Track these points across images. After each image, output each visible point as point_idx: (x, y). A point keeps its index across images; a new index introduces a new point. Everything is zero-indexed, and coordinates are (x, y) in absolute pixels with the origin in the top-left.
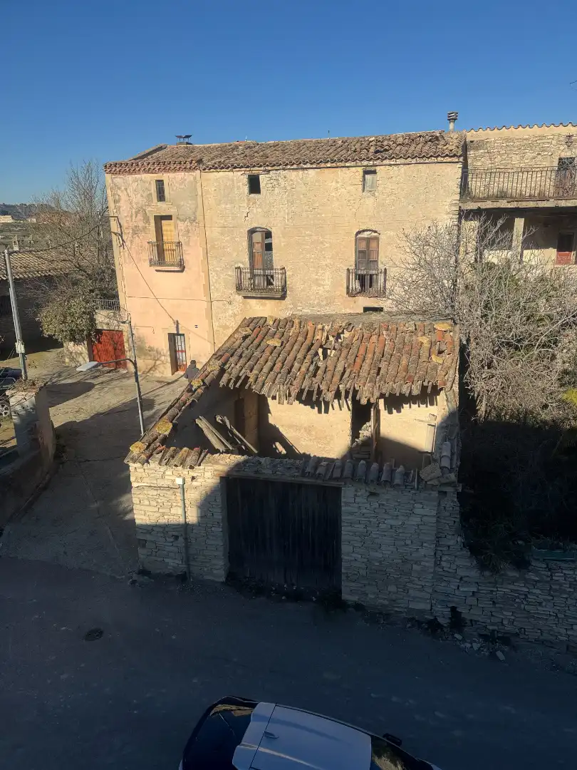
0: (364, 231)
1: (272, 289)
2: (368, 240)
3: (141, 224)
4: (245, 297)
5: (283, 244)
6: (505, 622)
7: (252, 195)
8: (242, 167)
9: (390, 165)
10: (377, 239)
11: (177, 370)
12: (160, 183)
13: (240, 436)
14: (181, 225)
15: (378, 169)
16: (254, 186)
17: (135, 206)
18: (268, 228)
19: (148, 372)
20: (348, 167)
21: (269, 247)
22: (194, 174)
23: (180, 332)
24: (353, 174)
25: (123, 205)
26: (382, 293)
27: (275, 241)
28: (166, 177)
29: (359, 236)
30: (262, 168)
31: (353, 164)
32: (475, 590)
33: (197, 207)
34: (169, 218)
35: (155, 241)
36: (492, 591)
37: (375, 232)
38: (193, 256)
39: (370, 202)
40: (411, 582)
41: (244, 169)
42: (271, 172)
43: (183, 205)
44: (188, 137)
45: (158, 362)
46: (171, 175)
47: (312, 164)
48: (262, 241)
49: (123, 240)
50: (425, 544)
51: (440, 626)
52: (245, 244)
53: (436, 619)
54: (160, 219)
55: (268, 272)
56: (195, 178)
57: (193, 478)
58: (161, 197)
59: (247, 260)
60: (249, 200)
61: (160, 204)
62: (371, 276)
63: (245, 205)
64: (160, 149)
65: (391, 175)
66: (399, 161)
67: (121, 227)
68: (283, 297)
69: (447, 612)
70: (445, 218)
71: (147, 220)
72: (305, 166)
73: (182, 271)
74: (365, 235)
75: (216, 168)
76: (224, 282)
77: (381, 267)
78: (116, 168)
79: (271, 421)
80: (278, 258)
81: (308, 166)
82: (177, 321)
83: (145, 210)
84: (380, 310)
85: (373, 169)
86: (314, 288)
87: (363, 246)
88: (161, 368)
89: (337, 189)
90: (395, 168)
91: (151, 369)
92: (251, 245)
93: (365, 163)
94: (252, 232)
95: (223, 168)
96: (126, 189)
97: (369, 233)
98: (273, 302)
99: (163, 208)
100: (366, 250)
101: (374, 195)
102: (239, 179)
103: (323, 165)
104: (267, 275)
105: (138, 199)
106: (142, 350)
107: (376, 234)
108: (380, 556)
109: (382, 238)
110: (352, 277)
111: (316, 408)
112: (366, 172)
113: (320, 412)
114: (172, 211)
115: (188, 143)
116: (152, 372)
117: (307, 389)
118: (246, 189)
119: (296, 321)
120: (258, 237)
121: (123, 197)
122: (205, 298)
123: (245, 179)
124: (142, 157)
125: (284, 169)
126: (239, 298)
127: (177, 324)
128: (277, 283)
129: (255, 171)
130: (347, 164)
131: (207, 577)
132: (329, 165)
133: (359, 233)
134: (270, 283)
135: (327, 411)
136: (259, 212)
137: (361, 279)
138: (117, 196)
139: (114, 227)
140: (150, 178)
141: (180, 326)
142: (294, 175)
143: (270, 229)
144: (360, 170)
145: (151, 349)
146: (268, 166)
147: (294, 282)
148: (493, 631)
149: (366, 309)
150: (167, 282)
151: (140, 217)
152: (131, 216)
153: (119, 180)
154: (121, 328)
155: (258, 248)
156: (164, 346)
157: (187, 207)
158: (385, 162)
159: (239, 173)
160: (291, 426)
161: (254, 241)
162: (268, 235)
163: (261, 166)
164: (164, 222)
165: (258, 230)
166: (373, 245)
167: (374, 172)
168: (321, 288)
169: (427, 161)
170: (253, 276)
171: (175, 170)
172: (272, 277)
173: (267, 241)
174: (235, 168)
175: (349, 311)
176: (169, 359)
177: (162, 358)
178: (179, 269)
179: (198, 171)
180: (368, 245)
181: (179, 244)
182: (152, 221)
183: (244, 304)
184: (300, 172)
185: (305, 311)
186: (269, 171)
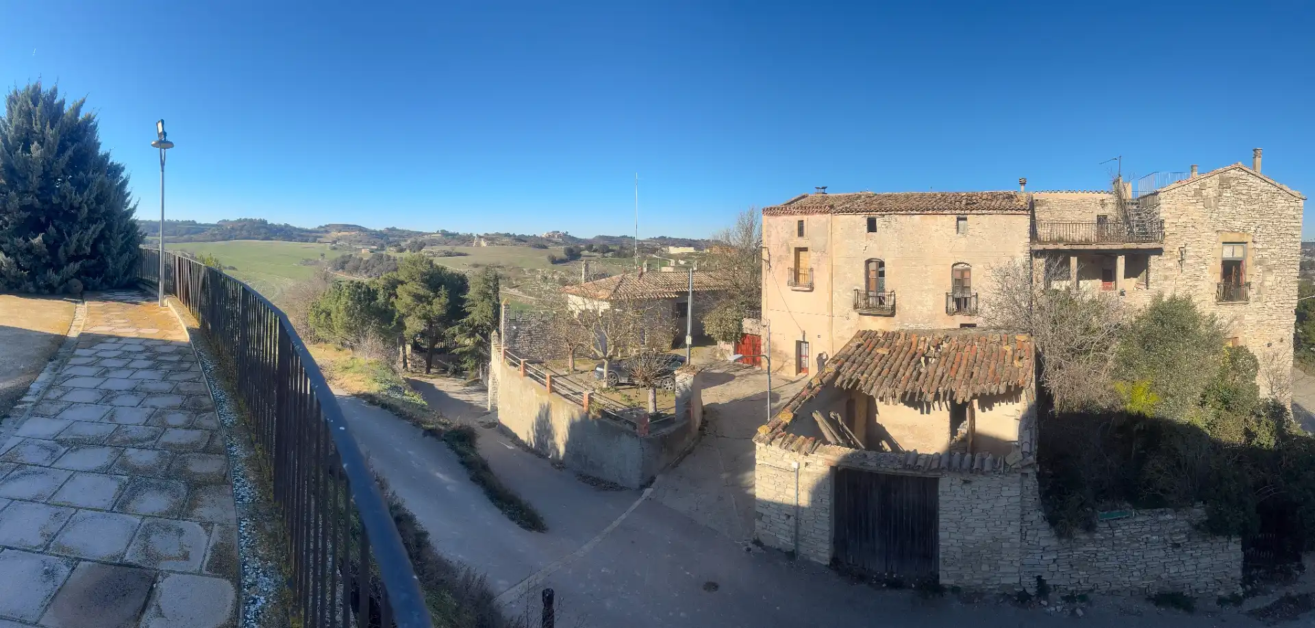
0: (959, 263)
1: (883, 308)
2: (963, 272)
3: (784, 254)
4: (860, 314)
5: (893, 272)
7: (870, 233)
8: (863, 212)
9: (977, 214)
10: (969, 270)
11: (801, 372)
12: (801, 223)
13: (850, 432)
14: (814, 255)
15: (968, 216)
16: (872, 226)
17: (781, 239)
18: (882, 259)
19: (777, 371)
20: (945, 214)
21: (882, 274)
22: (826, 216)
23: (806, 340)
24: (950, 220)
25: (773, 239)
26: (974, 312)
27: (887, 269)
28: (805, 218)
29: (955, 267)
30: (879, 213)
31: (949, 212)
33: (827, 242)
34: (805, 249)
35: (794, 267)
37: (968, 265)
38: (821, 280)
39: (962, 241)
40: (1002, 559)
42: (886, 216)
43: (817, 240)
44: (824, 188)
45: (785, 364)
46: (809, 216)
47: (916, 211)
48: (875, 270)
49: (770, 266)
51: (1029, 596)
52: (863, 271)
53: (1024, 590)
54: (799, 250)
55: (879, 294)
56: (827, 219)
57: (807, 464)
58: (801, 233)
59: (863, 284)
60: (867, 237)
61: (800, 238)
62: (966, 298)
63: (865, 241)
64: (804, 197)
65: (978, 223)
66: (984, 212)
67: (770, 255)
68: (893, 315)
69: (1034, 581)
70: (1021, 257)
71: (789, 250)
72: (912, 212)
73: (811, 291)
74: (960, 267)
75: (844, 212)
76: (844, 300)
77: (973, 292)
78: (771, 211)
79: (879, 421)
80: (889, 282)
81: (914, 212)
82: (804, 333)
83: (787, 244)
84: (974, 325)
85: (965, 216)
86: (919, 307)
87: (958, 276)
88: (788, 369)
89: (937, 230)
90: (982, 217)
91: (780, 369)
92: (867, 272)
93: (957, 212)
94: (868, 262)
95: (849, 212)
96: (776, 227)
97: (963, 265)
98: (883, 318)
99: (801, 242)
100: (961, 280)
101: (965, 236)
102: (861, 220)
103: (926, 211)
104: (880, 297)
105: (784, 235)
106: (775, 352)
107: (968, 267)
109: (973, 269)
110: (950, 299)
111: (919, 410)
112: (959, 219)
113: (922, 413)
114: (808, 244)
115: (824, 193)
116: (780, 372)
117: (910, 391)
118: (865, 229)
119: (903, 334)
120: (873, 266)
121: (774, 233)
122: (827, 314)
123: (865, 221)
124: (790, 203)
125: (896, 214)
126: (855, 315)
127: (804, 335)
128: (888, 303)
129: (873, 215)
130: (944, 212)
132: (930, 212)
133: (955, 265)
134: (881, 303)
135: (928, 412)
136: (875, 246)
137: (958, 301)
138: (770, 232)
139: (765, 255)
140: (794, 219)
141: (806, 336)
142: (903, 219)
144: (955, 217)
145: (782, 353)
146: (883, 211)
147: (903, 304)
149: (962, 326)
150: (800, 299)
151: (784, 248)
152: (778, 247)
153: (772, 220)
154: (760, 333)
155: (873, 275)
156: (791, 351)
157: (820, 241)
158: (973, 212)
159: (861, 216)
160: (895, 426)
161: (870, 269)
162: (882, 264)
163: (878, 211)
164: (802, 253)
165: (873, 260)
166: (966, 275)
167: (965, 219)
168: (925, 308)
169: (1005, 213)
170: (868, 297)
171: (812, 213)
172: (884, 298)
173: (881, 270)
174: (858, 212)
175: (947, 327)
176: (794, 362)
177: (789, 361)
178: (808, 289)
179: (830, 214)
180: (962, 275)
181: (811, 270)
182: (793, 251)
183: (859, 319)
184: (908, 217)
185: (910, 326)
186: (884, 215)
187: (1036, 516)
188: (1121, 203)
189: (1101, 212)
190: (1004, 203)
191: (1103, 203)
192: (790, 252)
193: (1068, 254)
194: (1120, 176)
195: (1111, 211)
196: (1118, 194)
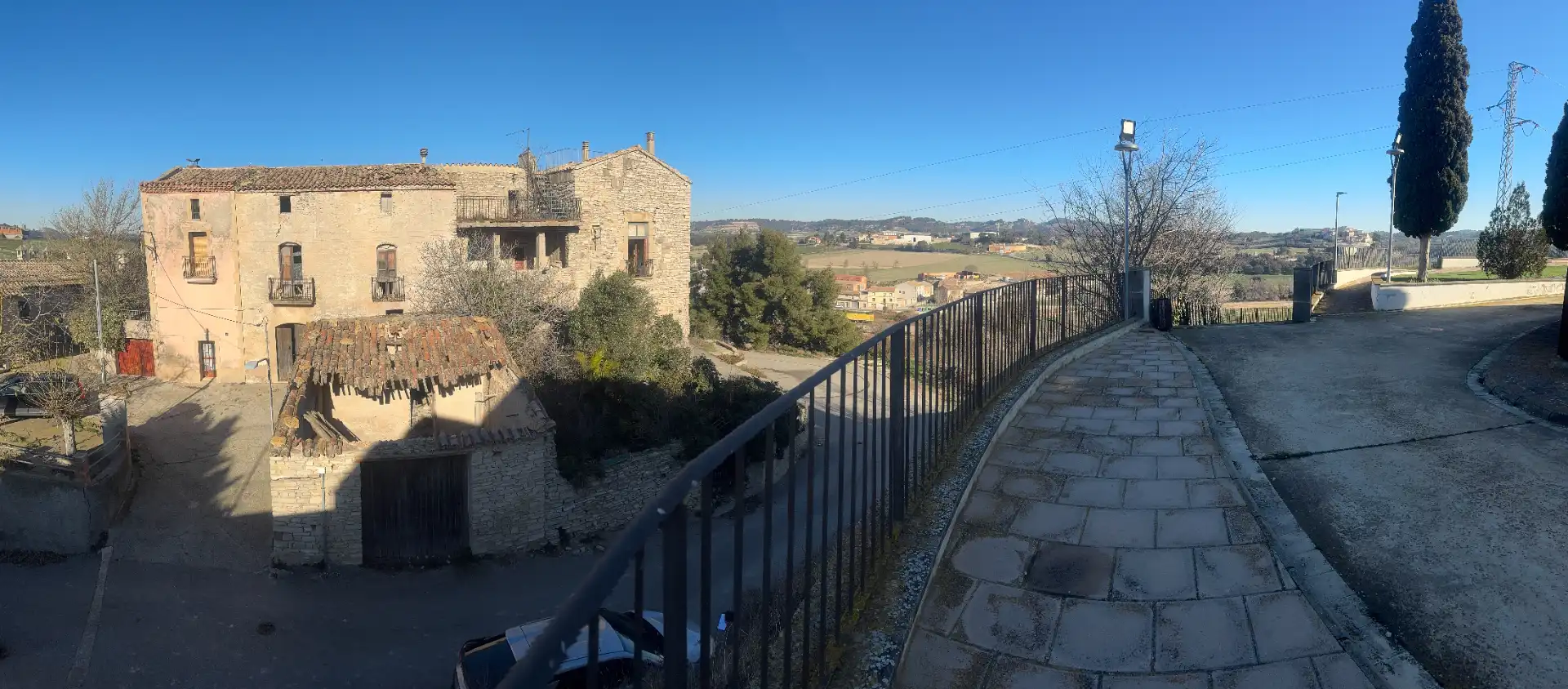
0: (383, 245)
1: (300, 297)
2: (387, 253)
3: (175, 240)
4: (275, 305)
5: (312, 256)
7: (283, 214)
8: (274, 189)
9: (402, 190)
10: (394, 252)
11: (204, 376)
12: (195, 202)
14: (214, 241)
15: (394, 192)
16: (285, 205)
17: (169, 223)
18: (298, 242)
19: (177, 378)
20: (368, 191)
21: (298, 260)
22: (228, 194)
23: (211, 340)
24: (372, 197)
25: (158, 221)
26: (401, 298)
27: (304, 254)
28: (200, 196)
29: (379, 249)
30: (293, 190)
31: (372, 188)
33: (231, 224)
34: (203, 234)
35: (189, 255)
37: (393, 245)
38: (225, 268)
39: (387, 220)
41: (276, 191)
42: (301, 194)
43: (217, 223)
44: (196, 161)
45: (187, 369)
46: (207, 196)
47: (337, 187)
48: (290, 255)
49: (156, 255)
52: (277, 257)
54: (193, 235)
55: (296, 282)
56: (229, 198)
58: (196, 214)
59: (278, 271)
60: (280, 217)
61: (194, 221)
62: (391, 283)
63: (277, 222)
64: (177, 171)
65: (404, 198)
66: (409, 187)
67: (154, 241)
68: (313, 304)
70: (448, 235)
71: (181, 236)
72: (332, 189)
73: (214, 283)
74: (384, 248)
75: (251, 189)
76: (255, 294)
77: (398, 274)
78: (151, 188)
80: (308, 269)
81: (334, 189)
82: (207, 329)
83: (180, 228)
84: (400, 312)
85: (389, 192)
86: (341, 295)
87: (383, 258)
88: (189, 375)
89: (359, 208)
90: (407, 192)
91: (179, 376)
92: (281, 258)
93: (381, 188)
94: (281, 246)
95: (256, 190)
96: (161, 207)
97: (387, 246)
98: (303, 309)
99: (198, 226)
100: (386, 262)
101: (390, 214)
102: (272, 199)
103: (347, 189)
104: (295, 285)
105: (174, 217)
106: (170, 358)
107: (393, 248)
109: (399, 251)
110: (375, 284)
112: (383, 195)
113: (381, 403)
114: (207, 228)
116: (180, 378)
118: (278, 208)
119: (358, 323)
120: (287, 251)
121: (158, 213)
122: (236, 307)
123: (277, 200)
124: (167, 179)
125: (313, 192)
126: (271, 306)
127: (207, 331)
128: (306, 292)
129: (287, 192)
130: (367, 188)
131: (344, 563)
132: (352, 189)
133: (379, 246)
134: (297, 292)
135: (388, 402)
136: (292, 227)
137: (382, 285)
138: (152, 213)
139: (148, 241)
140: (185, 197)
141: (209, 334)
142: (322, 197)
143: (300, 244)
144: (379, 193)
145: (181, 357)
146: (298, 188)
147: (323, 291)
149: (389, 312)
150: (198, 295)
151: (175, 233)
152: (166, 232)
153: (154, 198)
154: (151, 337)
155: (287, 261)
156: (193, 353)
157: (221, 223)
158: (398, 189)
159: (272, 194)
160: (354, 420)
161: (284, 255)
162: (297, 248)
163: (293, 188)
164: (197, 239)
165: (287, 244)
166: (391, 256)
167: (390, 196)
168: (348, 295)
169: (430, 188)
170: (282, 286)
171: (210, 190)
172: (301, 286)
173: (297, 254)
174: (269, 189)
175: (373, 314)
176: (198, 366)
177: (191, 365)
178: (211, 281)
179: (233, 192)
180: (387, 258)
181: (213, 258)
182: (186, 237)
183: (275, 312)
184: (328, 194)
185: (332, 315)
186: (299, 193)
188: (531, 178)
189: (512, 188)
190: (428, 179)
191: (513, 177)
192: (182, 238)
193: (489, 232)
194: (529, 149)
195: (521, 186)
196: (528, 167)
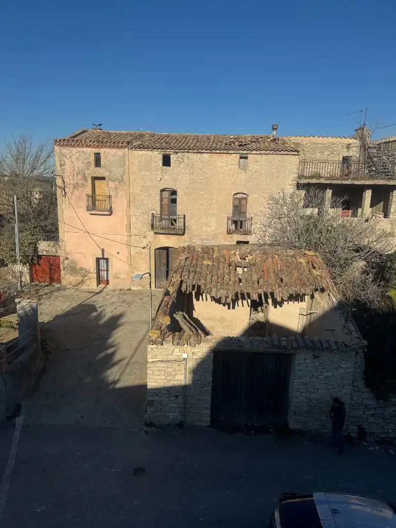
0: (238, 193)
1: (174, 228)
2: (240, 200)
3: (80, 182)
4: (155, 233)
5: (184, 199)
6: (390, 431)
7: (165, 167)
8: (159, 149)
9: (257, 154)
10: (246, 199)
11: (100, 284)
12: (97, 155)
14: (111, 184)
15: (249, 156)
16: (166, 161)
17: (76, 169)
18: (174, 189)
19: (77, 285)
20: (230, 154)
21: (174, 201)
22: (123, 150)
23: (105, 257)
24: (233, 159)
25: (68, 168)
26: (248, 232)
27: (179, 198)
28: (102, 151)
29: (235, 196)
30: (173, 150)
31: (233, 152)
32: (374, 412)
33: (124, 173)
34: (103, 178)
35: (91, 193)
36: (383, 412)
37: (245, 194)
38: (119, 205)
39: (243, 176)
41: (160, 150)
42: (179, 154)
43: (114, 171)
44: (100, 125)
45: (85, 278)
46: (106, 150)
47: (206, 150)
48: (167, 197)
49: (65, 192)
50: (345, 386)
51: (353, 439)
52: (158, 198)
53: (349, 434)
54: (95, 179)
55: (171, 217)
56: (124, 153)
58: (98, 163)
59: (159, 209)
60: (162, 170)
61: (97, 169)
62: (241, 221)
63: (160, 173)
64: (84, 132)
65: (258, 161)
66: (262, 153)
67: (64, 183)
68: (183, 234)
69: (356, 428)
70: (290, 189)
72: (202, 151)
73: (110, 215)
74: (239, 196)
75: (141, 148)
76: (141, 223)
77: (248, 216)
78: (63, 143)
80: (180, 208)
81: (204, 151)
82: (103, 249)
83: (84, 173)
84: (247, 243)
85: (246, 156)
86: (204, 228)
87: (237, 203)
88: (88, 282)
89: (222, 167)
90: (260, 156)
91: (80, 283)
92: (162, 199)
93: (242, 152)
94: (162, 191)
95: (145, 148)
96: (70, 157)
97: (241, 195)
98: (176, 237)
99: (99, 172)
100: (239, 205)
101: (246, 172)
102: (157, 156)
103: (214, 151)
104: (171, 219)
105: (80, 165)
106: (73, 270)
107: (245, 196)
108: (318, 396)
109: (249, 198)
110: (230, 222)
111: (227, 306)
112: (241, 158)
113: (229, 308)
114: (106, 174)
115: (100, 129)
116: (80, 285)
118: (161, 163)
120: (166, 194)
121: (68, 162)
122: (126, 234)
123: (161, 157)
124: (75, 137)
125: (188, 152)
126: (152, 233)
127: (103, 251)
128: (179, 224)
129: (168, 152)
130: (230, 152)
131: (197, 424)
132: (218, 151)
133: (235, 194)
134: (173, 224)
135: (234, 308)
136: (169, 178)
137: (235, 222)
138: (63, 162)
139: (59, 183)
140: (91, 151)
141: (105, 252)
142: (194, 157)
143: (176, 190)
144: (238, 156)
145: (82, 269)
146: (177, 149)
147: (192, 225)
148: (383, 437)
149: (238, 242)
150: (98, 223)
151: (80, 177)
152: (73, 176)
153: (65, 150)
154: (58, 254)
155: (166, 201)
156: (91, 266)
157: (117, 172)
158: (253, 152)
159: (157, 153)
160: (207, 319)
161: (164, 197)
162: (174, 193)
163: (172, 149)
164: (97, 182)
165: (166, 189)
166: (244, 202)
167: (246, 158)
168: (209, 228)
169: (279, 153)
170: (161, 219)
171: (110, 147)
172: (175, 220)
173: (174, 197)
174: (155, 149)
175: (227, 243)
176: (95, 276)
177: (90, 275)
178: (108, 213)
179: (127, 149)
180: (240, 203)
181: (110, 197)
182: (90, 180)
183: (155, 238)
184: (199, 155)
185: (197, 243)
186: (177, 153)
187: (361, 383)
188: (364, 147)
189: (346, 154)
190: (277, 147)
191: (348, 146)
192: (86, 180)
193: (323, 187)
194: (365, 125)
195: (355, 153)
196: (362, 138)
